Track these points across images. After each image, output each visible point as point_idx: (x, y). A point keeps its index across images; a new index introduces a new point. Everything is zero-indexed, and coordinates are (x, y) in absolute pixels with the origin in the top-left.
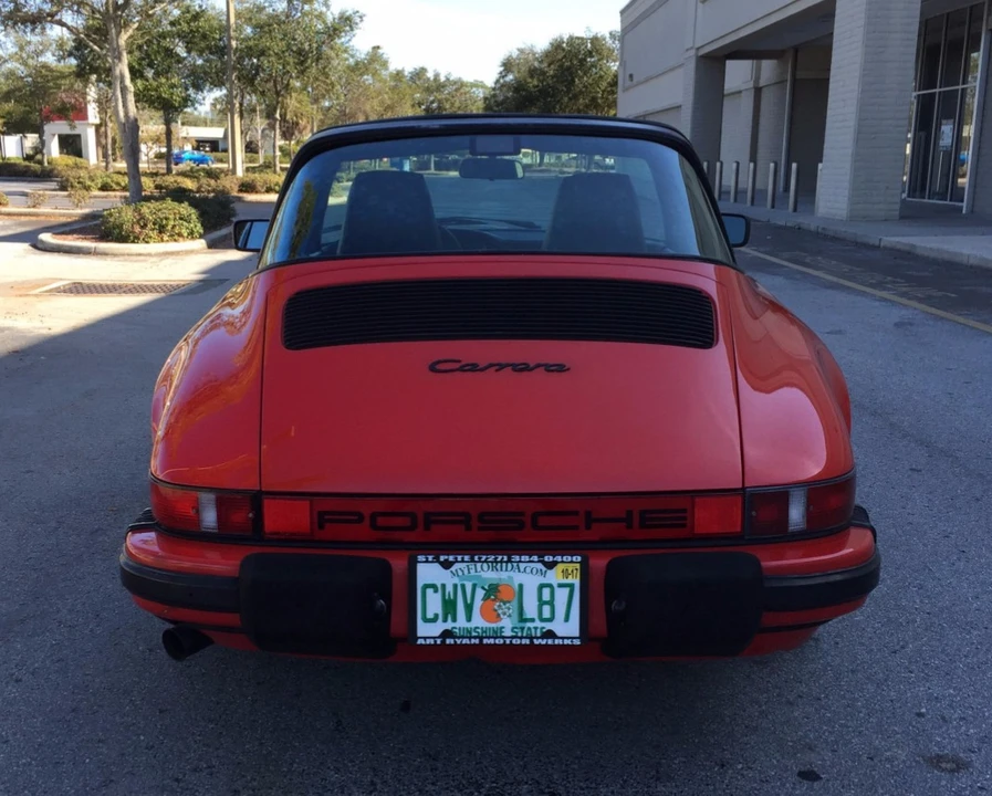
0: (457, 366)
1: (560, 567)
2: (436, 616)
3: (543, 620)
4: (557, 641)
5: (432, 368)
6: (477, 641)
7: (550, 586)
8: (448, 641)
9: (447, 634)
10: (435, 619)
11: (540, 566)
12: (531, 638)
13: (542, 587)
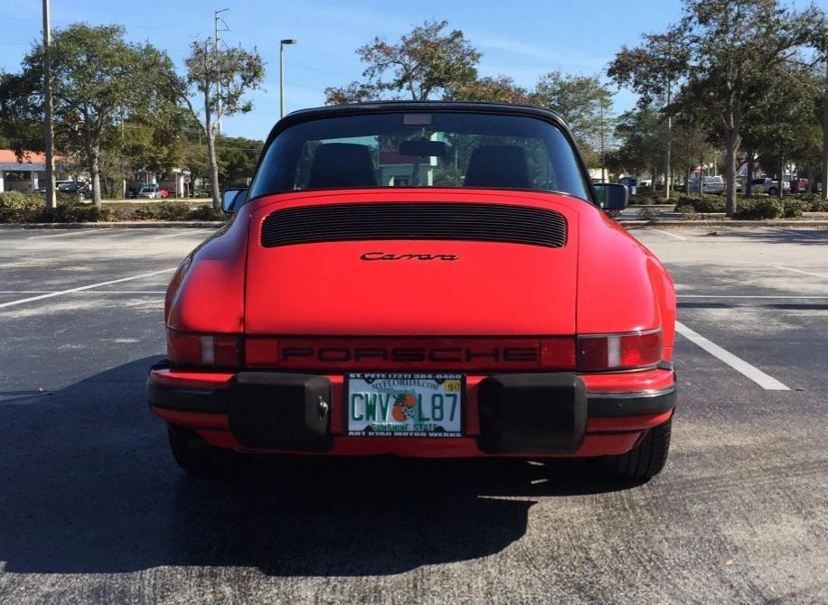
0: (381, 256)
1: (447, 382)
2: (361, 416)
3: (435, 419)
4: (445, 435)
5: (363, 258)
6: (390, 434)
7: (440, 395)
8: (370, 434)
9: (369, 429)
10: (360, 418)
11: (433, 382)
12: (427, 432)
13: (434, 396)
